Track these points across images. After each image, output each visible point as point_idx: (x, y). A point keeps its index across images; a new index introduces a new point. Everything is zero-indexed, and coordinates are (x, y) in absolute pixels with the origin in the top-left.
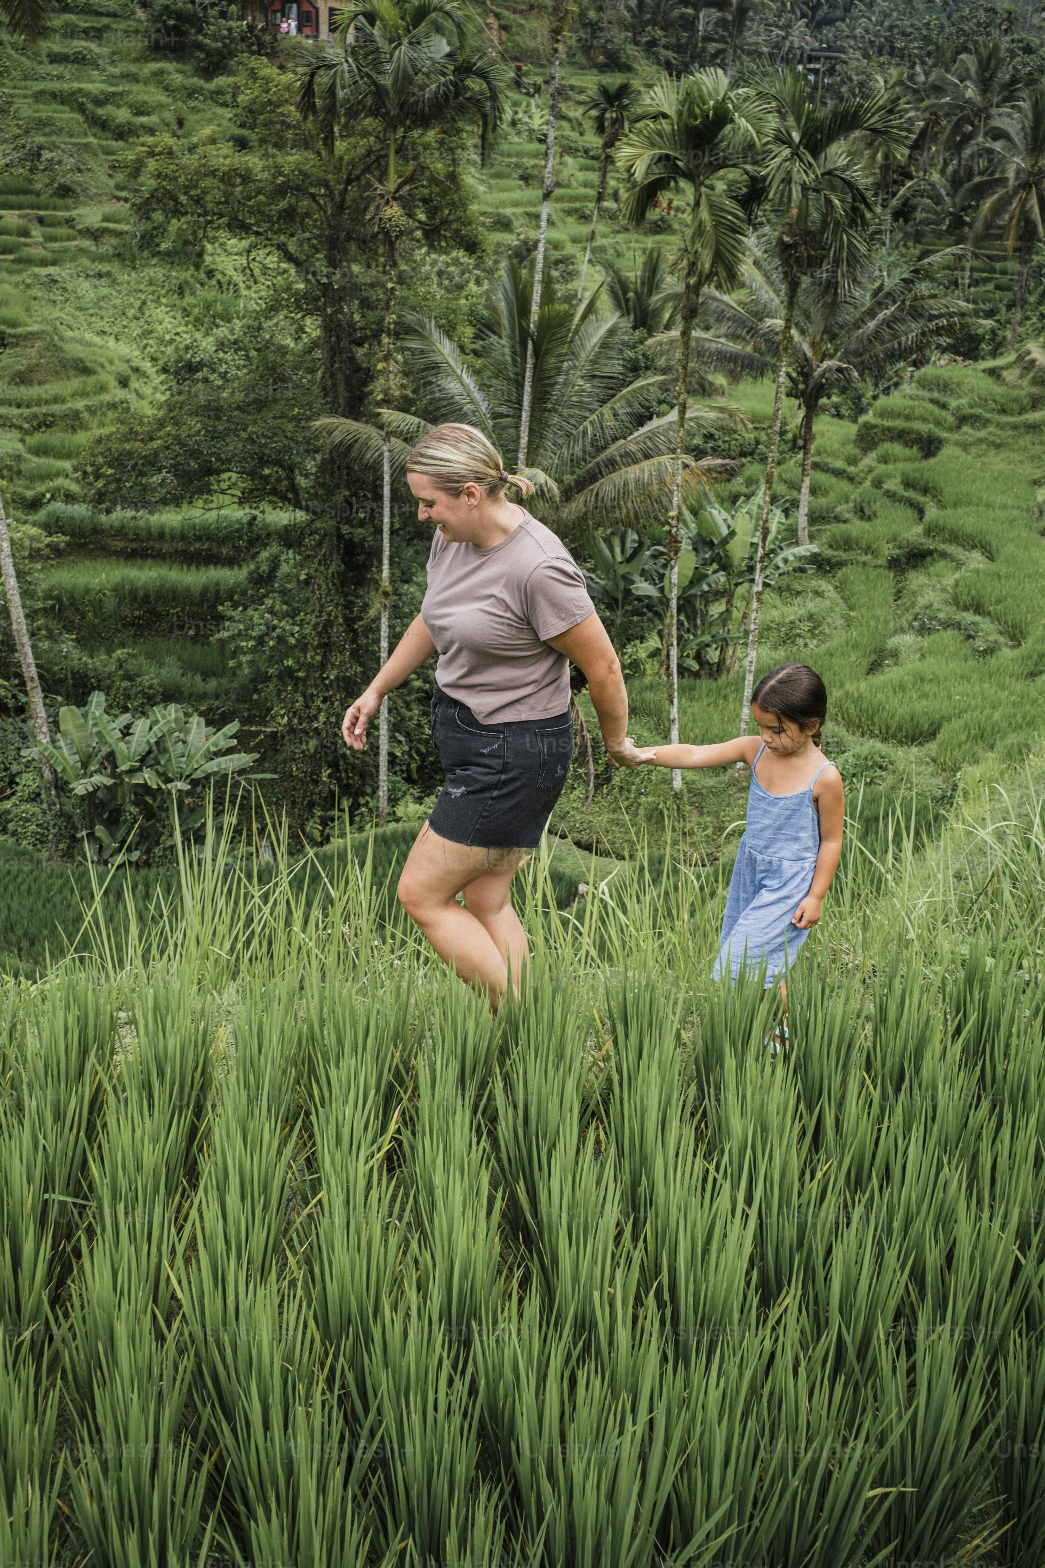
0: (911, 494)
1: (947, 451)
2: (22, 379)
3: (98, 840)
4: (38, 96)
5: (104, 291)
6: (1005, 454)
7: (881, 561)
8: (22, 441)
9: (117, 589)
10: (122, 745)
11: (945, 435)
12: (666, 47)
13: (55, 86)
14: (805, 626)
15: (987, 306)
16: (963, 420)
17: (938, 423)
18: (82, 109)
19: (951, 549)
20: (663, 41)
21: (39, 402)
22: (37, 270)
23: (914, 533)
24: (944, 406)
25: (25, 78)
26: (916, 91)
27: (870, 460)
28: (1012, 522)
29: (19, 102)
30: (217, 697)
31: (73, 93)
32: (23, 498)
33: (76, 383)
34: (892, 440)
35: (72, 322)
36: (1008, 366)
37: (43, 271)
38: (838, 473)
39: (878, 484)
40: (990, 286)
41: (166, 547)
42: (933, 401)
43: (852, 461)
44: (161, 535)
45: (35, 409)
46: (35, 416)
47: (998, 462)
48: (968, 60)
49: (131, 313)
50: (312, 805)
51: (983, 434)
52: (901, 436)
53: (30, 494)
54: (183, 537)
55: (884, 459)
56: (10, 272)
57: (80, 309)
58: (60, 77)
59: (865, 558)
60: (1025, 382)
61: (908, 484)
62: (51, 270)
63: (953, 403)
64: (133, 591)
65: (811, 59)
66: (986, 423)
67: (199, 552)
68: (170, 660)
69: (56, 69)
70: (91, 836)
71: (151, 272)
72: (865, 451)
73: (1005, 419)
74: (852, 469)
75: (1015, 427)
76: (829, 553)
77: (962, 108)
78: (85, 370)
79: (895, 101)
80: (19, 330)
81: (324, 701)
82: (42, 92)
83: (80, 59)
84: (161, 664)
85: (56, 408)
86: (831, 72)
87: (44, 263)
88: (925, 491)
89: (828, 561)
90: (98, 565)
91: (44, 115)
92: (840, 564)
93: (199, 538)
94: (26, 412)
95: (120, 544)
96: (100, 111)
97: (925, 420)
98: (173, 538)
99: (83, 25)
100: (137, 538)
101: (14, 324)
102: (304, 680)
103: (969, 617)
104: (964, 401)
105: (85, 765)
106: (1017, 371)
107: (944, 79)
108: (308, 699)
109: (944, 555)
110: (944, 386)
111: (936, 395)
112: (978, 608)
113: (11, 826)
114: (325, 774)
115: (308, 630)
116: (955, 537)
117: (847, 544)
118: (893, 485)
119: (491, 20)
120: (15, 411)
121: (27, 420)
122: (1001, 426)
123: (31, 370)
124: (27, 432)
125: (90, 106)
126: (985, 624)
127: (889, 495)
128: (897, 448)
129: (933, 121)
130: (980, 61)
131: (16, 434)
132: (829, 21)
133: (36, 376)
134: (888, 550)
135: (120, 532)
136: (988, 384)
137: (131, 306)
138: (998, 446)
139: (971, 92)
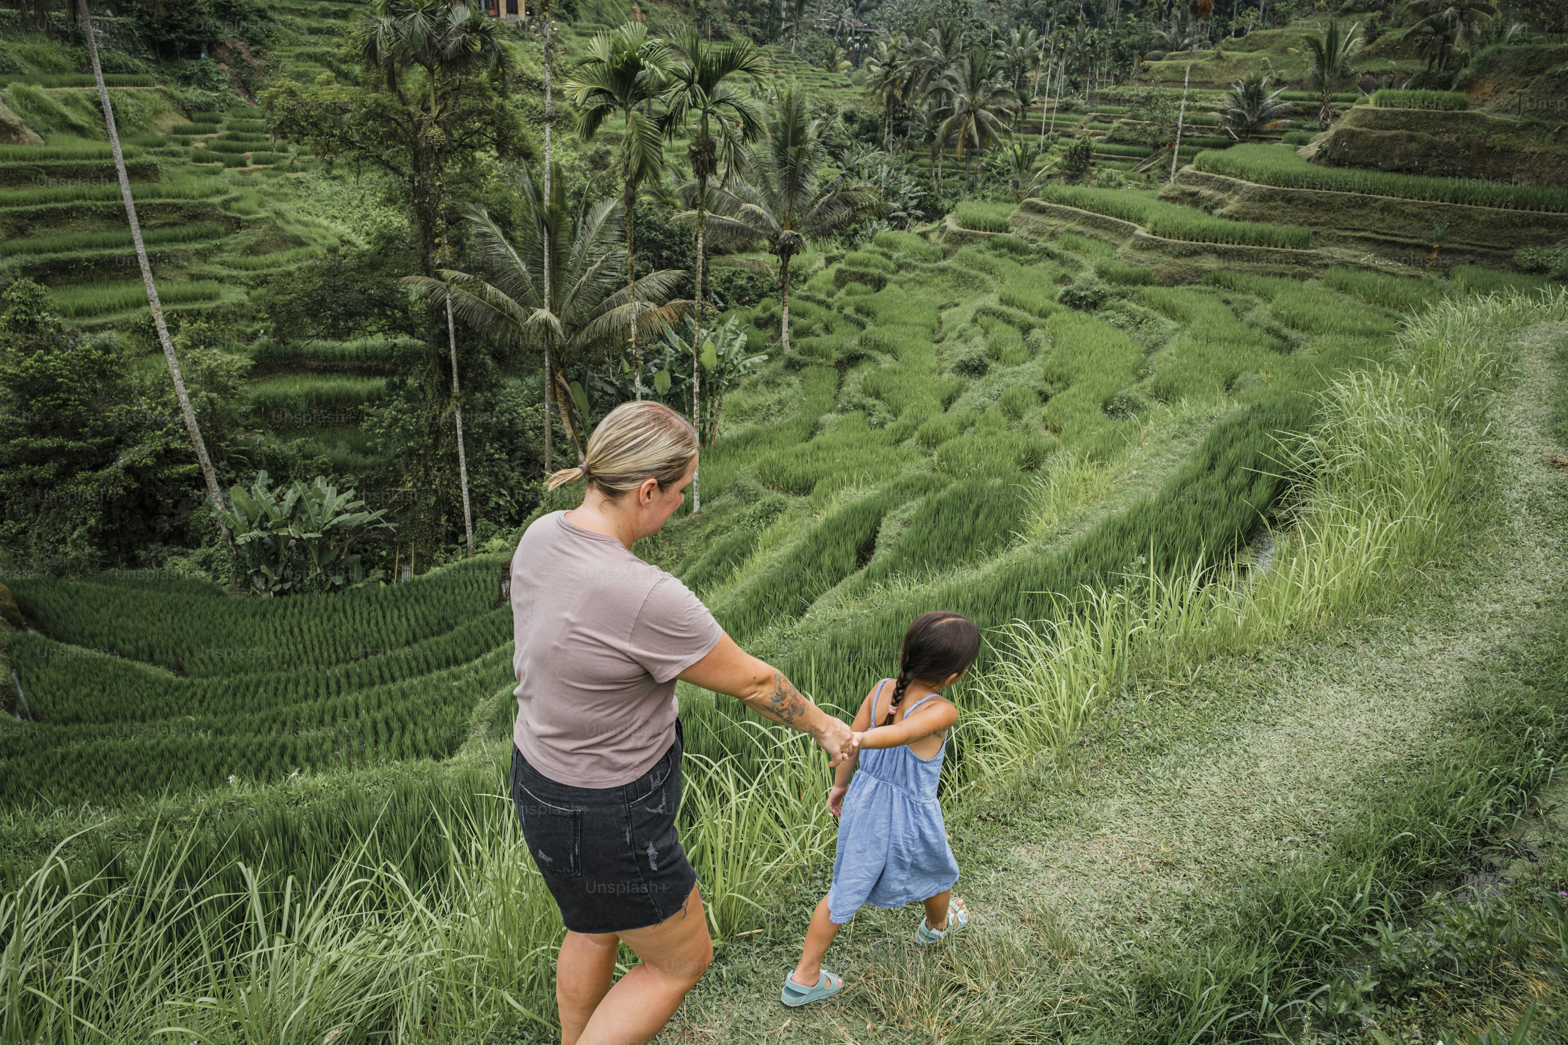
0: (860, 317)
1: (889, 286)
2: (252, 250)
3: (265, 576)
4: (299, 57)
5: (337, 189)
6: (925, 288)
7: (832, 363)
8: (248, 294)
9: (307, 395)
10: (276, 509)
11: (888, 276)
12: (753, 25)
13: (311, 50)
14: (776, 408)
15: (952, 191)
16: (900, 267)
17: (885, 268)
18: (330, 66)
19: (875, 353)
20: (751, 20)
21: (262, 266)
22: (289, 175)
23: (852, 343)
24: (890, 258)
25: (291, 45)
26: (904, 52)
27: (842, 293)
28: (915, 336)
29: (284, 62)
30: (373, 468)
31: (324, 54)
32: (245, 333)
33: (291, 253)
34: (856, 280)
35: (311, 210)
36: (933, 231)
37: (292, 176)
38: (821, 303)
39: (841, 309)
40: (957, 178)
41: (347, 365)
42: (883, 254)
43: (830, 294)
44: (343, 357)
45: (258, 272)
46: (258, 276)
47: (921, 294)
48: (935, 32)
49: (355, 203)
50: (438, 541)
51: (912, 275)
52: (862, 278)
53: (249, 330)
54: (358, 357)
55: (849, 293)
56: (269, 176)
57: (318, 201)
58: (315, 44)
59: (821, 361)
60: (941, 241)
61: (858, 310)
62: (300, 175)
63: (895, 255)
64: (319, 397)
65: (857, 33)
66: (915, 268)
67: (370, 367)
68: (340, 443)
69: (313, 39)
70: (258, 573)
71: (370, 175)
72: (839, 287)
73: (926, 265)
74: (830, 300)
75: (932, 271)
76: (799, 357)
77: (932, 63)
78: (299, 243)
79: (893, 59)
80: (251, 217)
81: (439, 470)
82: (301, 54)
83: (331, 32)
84: (334, 447)
85: (273, 270)
86: (867, 41)
87: (294, 170)
88: (868, 314)
89: (798, 363)
90: (298, 378)
91: (301, 69)
92: (805, 365)
93: (368, 358)
94: (251, 273)
95: (315, 364)
96: (344, 67)
97: (876, 267)
98: (351, 358)
99: (333, 8)
100: (326, 359)
101: (247, 213)
102: (424, 455)
103: (870, 401)
104: (901, 254)
105: (251, 523)
106: (937, 233)
107: (920, 45)
108: (427, 470)
109: (870, 358)
110: (890, 244)
111: (885, 250)
112: (878, 395)
113: (214, 565)
114: (443, 519)
115: (422, 421)
116: (877, 347)
117: (810, 351)
118: (849, 311)
119: (636, 7)
120: (244, 273)
121: (252, 279)
122: (924, 270)
123: (259, 244)
124: (253, 288)
125: (335, 63)
126: (880, 405)
127: (847, 318)
128: (857, 286)
129: (916, 72)
130: (942, 32)
131: (244, 289)
132: (867, 9)
133: (263, 249)
134: (836, 355)
135: (315, 355)
136: (918, 242)
137: (355, 198)
138: (921, 284)
139: (937, 53)
